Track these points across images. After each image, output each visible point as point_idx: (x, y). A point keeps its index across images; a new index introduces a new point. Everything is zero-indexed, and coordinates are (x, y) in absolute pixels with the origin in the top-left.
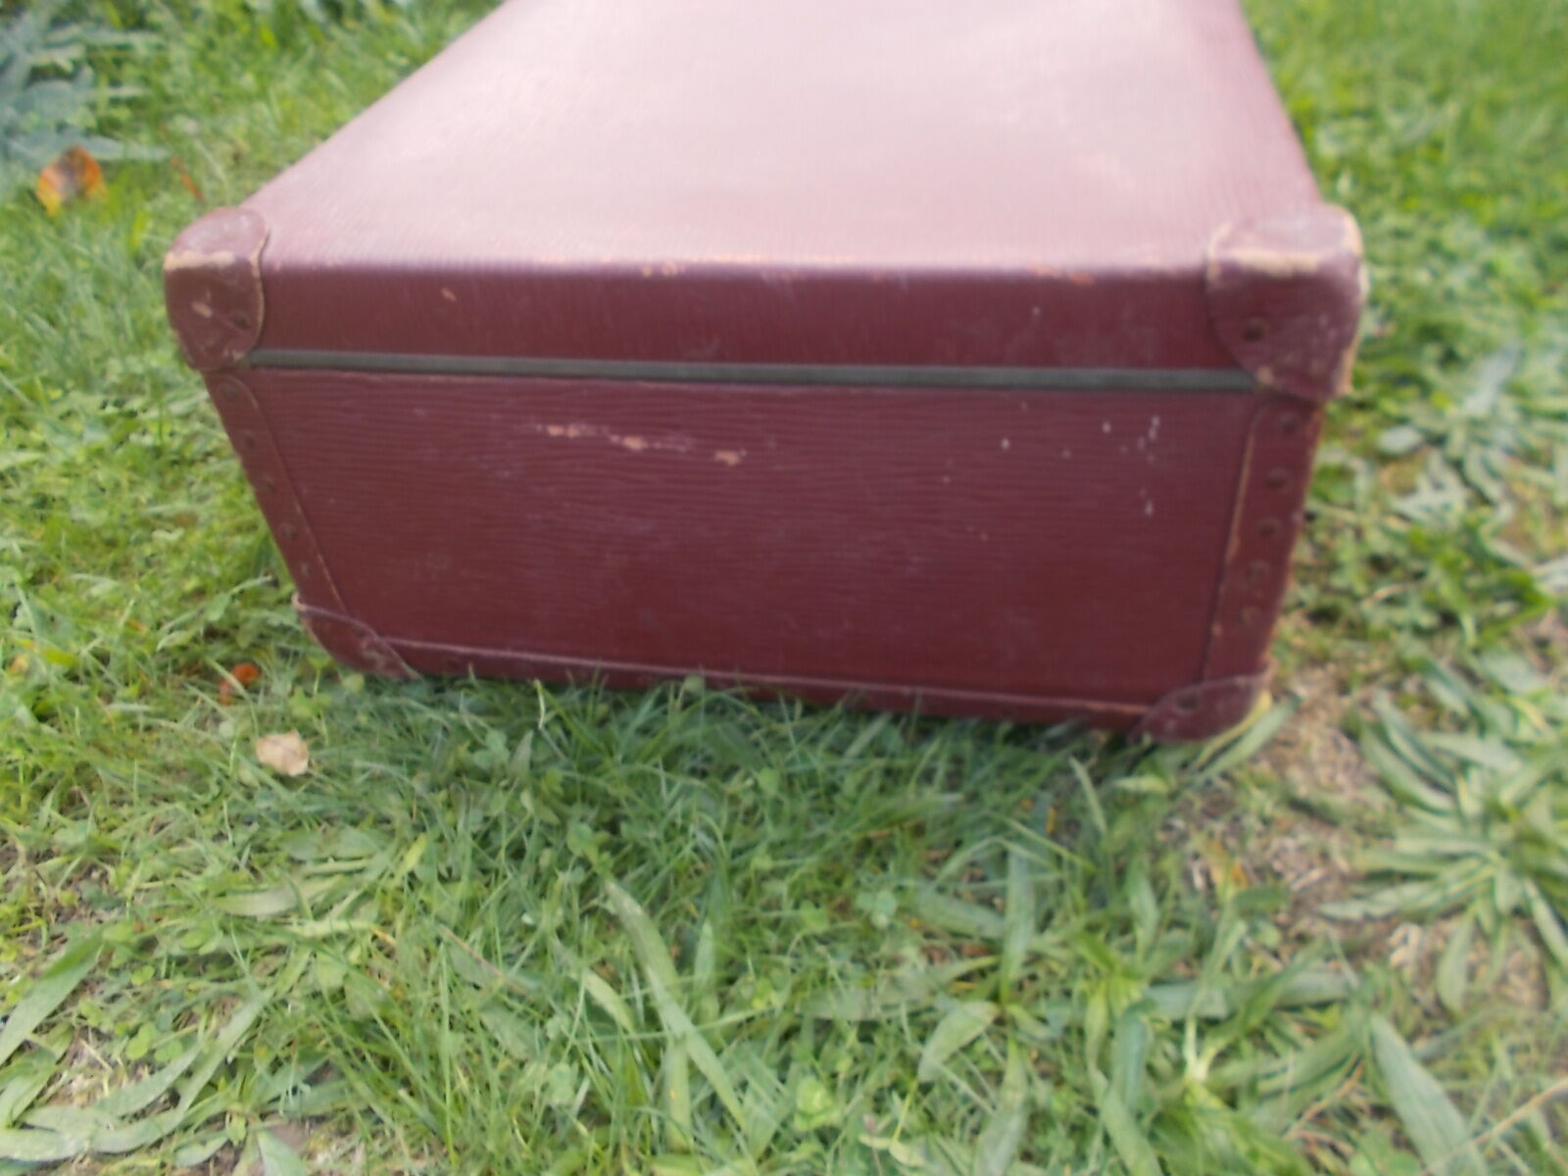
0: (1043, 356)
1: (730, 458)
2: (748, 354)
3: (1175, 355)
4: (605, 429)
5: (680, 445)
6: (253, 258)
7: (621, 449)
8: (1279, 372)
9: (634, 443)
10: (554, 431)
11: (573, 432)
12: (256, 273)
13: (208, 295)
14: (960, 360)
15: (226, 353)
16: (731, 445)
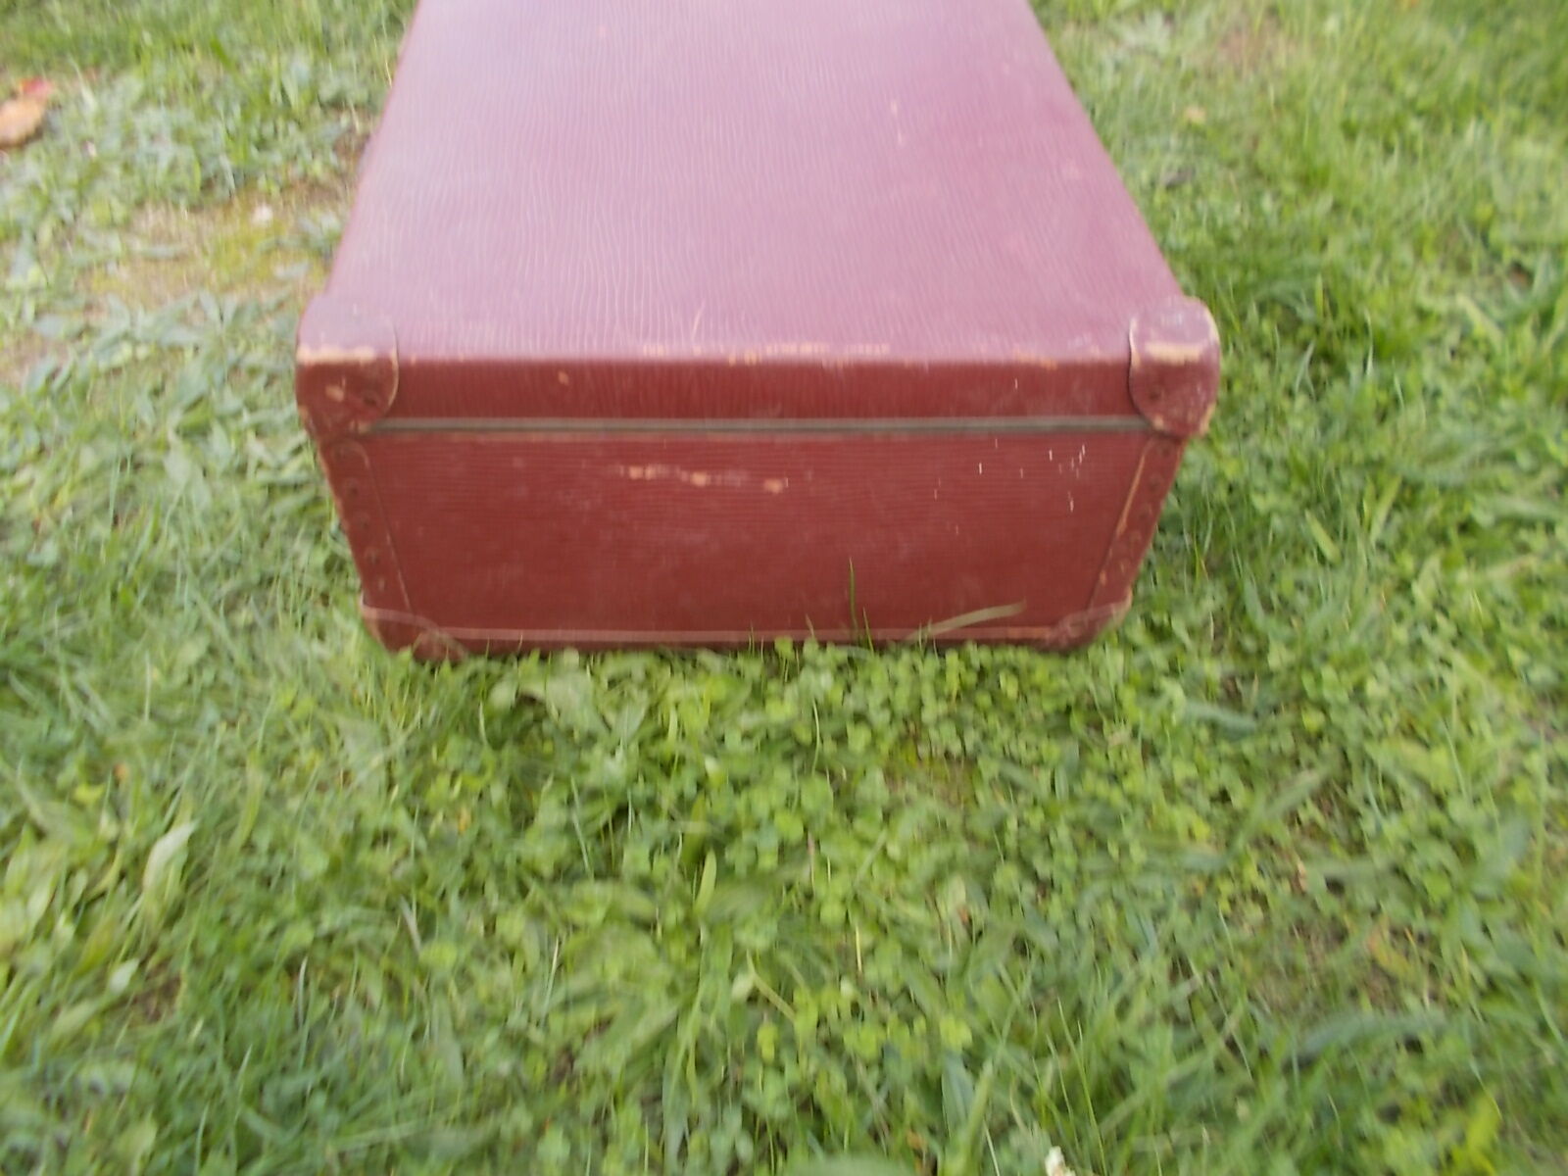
0: (1019, 410)
1: (775, 486)
2: (801, 412)
3: (1103, 408)
4: (678, 471)
5: (736, 478)
6: (393, 355)
7: (689, 486)
8: (1167, 419)
9: (700, 479)
10: (635, 472)
11: (650, 472)
12: (395, 364)
13: (344, 382)
14: (959, 414)
15: (352, 425)
16: (777, 474)
